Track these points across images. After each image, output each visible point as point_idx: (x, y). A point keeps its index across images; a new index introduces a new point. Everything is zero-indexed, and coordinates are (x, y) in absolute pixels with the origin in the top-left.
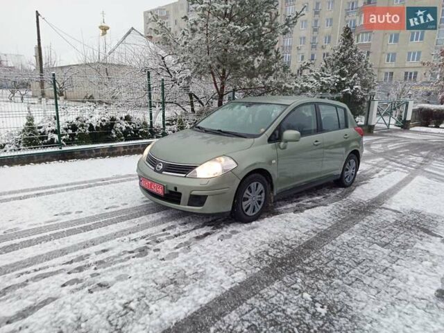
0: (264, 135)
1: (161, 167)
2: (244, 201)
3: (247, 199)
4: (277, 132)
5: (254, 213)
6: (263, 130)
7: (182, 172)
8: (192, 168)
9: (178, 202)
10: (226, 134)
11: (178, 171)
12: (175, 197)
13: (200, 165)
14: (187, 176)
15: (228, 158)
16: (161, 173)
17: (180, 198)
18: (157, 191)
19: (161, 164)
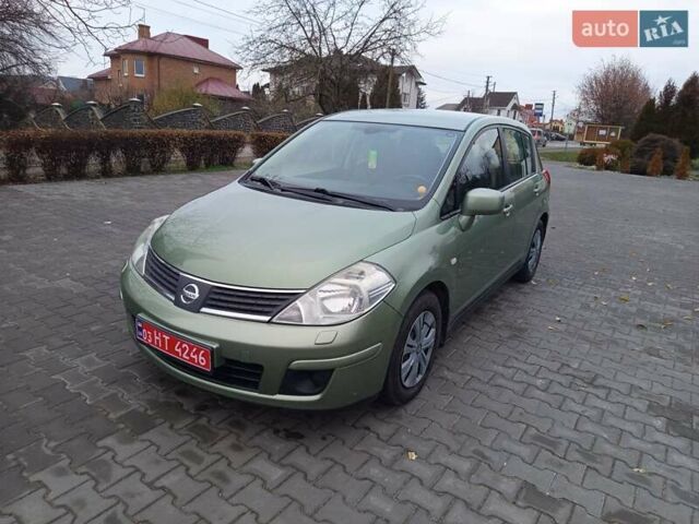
0: (432, 201)
1: (196, 295)
2: (403, 363)
3: (407, 355)
6: (422, 190)
7: (260, 309)
8: (287, 298)
9: (255, 386)
10: (341, 201)
11: (248, 308)
12: (238, 372)
13: (308, 290)
14: (274, 320)
15: (373, 268)
16: (199, 312)
17: (259, 376)
18: (192, 360)
19: (196, 287)
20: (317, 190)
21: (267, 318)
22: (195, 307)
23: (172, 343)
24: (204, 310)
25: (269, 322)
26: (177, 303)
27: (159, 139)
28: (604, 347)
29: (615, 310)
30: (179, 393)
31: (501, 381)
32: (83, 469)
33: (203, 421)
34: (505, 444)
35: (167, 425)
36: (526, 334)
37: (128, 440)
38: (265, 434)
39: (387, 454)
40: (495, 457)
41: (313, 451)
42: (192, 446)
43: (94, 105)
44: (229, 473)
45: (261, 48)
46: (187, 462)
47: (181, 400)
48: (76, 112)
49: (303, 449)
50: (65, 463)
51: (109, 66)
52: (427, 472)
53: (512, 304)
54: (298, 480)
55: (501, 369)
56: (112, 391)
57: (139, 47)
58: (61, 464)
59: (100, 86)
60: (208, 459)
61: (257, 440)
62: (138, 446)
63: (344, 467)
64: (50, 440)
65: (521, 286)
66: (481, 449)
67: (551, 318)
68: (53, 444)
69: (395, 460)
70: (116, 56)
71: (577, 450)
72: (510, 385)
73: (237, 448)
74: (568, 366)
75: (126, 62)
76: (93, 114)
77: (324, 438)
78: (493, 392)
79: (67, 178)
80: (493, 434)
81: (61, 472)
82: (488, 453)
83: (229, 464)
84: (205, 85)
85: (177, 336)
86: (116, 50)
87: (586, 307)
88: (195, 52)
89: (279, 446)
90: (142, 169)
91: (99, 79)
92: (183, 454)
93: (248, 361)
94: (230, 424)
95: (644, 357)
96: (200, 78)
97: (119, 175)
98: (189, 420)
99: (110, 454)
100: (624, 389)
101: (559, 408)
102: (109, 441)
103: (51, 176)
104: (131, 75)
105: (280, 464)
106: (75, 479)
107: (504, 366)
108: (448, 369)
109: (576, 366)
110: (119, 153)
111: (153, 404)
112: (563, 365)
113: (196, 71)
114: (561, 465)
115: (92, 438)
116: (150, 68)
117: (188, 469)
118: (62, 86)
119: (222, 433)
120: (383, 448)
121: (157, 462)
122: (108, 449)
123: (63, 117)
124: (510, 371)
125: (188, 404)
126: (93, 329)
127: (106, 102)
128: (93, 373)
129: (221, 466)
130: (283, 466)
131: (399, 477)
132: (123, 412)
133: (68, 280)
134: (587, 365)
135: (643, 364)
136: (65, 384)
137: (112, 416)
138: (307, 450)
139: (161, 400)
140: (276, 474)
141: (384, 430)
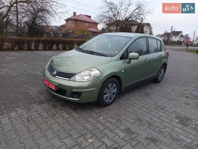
0: (118, 55)
1: (55, 73)
2: (104, 95)
3: (106, 94)
4: (125, 53)
5: (111, 100)
6: (117, 52)
7: (67, 77)
8: (74, 75)
9: (65, 95)
10: (95, 54)
11: (65, 76)
12: (63, 92)
13: (79, 73)
14: (70, 80)
15: (96, 69)
16: (55, 77)
17: (66, 93)
18: (52, 88)
19: (55, 71)
20: (91, 51)
21: (68, 79)
22: (54, 76)
23: (49, 84)
24: (56, 76)
25: (69, 80)
26: (52, 75)
27: (71, 41)
28: (172, 101)
29: (182, 92)
30: (53, 98)
31: (135, 105)
32: (26, 109)
33: (56, 104)
34: (128, 119)
35: (47, 103)
36: (150, 95)
37: (38, 105)
38: (68, 108)
39: (95, 116)
40: (123, 121)
41: (78, 113)
42: (51, 108)
43: (60, 33)
44: (56, 114)
45: (101, 18)
46: (48, 111)
47: (52, 99)
48: (56, 34)
49: (76, 112)
50: (23, 107)
51: (65, 23)
52: (103, 121)
53: (150, 88)
54: (71, 118)
55: (137, 102)
56: (38, 95)
57: (73, 18)
58: (22, 107)
59: (63, 28)
60: (53, 111)
61: (66, 109)
62: (39, 106)
63: (83, 117)
64: (22, 102)
65: (156, 84)
66: (120, 119)
67: (160, 92)
68: (22, 104)
69: (97, 118)
70: (67, 20)
71: (147, 123)
72: (137, 106)
73: (60, 110)
74: (158, 104)
75: (70, 22)
76: (60, 35)
77: (82, 111)
78: (131, 107)
79: (48, 50)
80: (126, 116)
81: (21, 109)
82: (122, 120)
83: (57, 113)
84: (89, 28)
85: (50, 82)
86: (67, 19)
87: (173, 91)
88: (87, 19)
89: (70, 111)
90: (67, 49)
91: (63, 26)
92: (48, 109)
93: (63, 89)
94: (61, 105)
95: (184, 105)
96: (88, 26)
97: (61, 50)
98: (52, 103)
99: (33, 107)
100: (171, 111)
101: (148, 113)
102: (33, 105)
103: (44, 49)
104: (70, 25)
105: (69, 114)
106: (24, 111)
107: (138, 102)
108: (122, 101)
109: (160, 104)
110: (61, 44)
111: (46, 99)
112: (156, 104)
113: (87, 24)
114: (140, 125)
115: (30, 103)
116: (75, 24)
117: (48, 112)
118: (54, 28)
119: (58, 106)
120: (95, 115)
121: (42, 110)
122: (33, 106)
123: (53, 36)
124: (139, 103)
125: (54, 100)
126: (40, 82)
127: (64, 32)
128: (36, 91)
129: (56, 113)
130: (69, 115)
131: (96, 121)
132: (39, 100)
133: (39, 72)
134: (164, 105)
135: (181, 106)
136: (29, 93)
137: (36, 100)
138: (77, 113)
139: (48, 98)
140: (67, 116)
141: (97, 111)
